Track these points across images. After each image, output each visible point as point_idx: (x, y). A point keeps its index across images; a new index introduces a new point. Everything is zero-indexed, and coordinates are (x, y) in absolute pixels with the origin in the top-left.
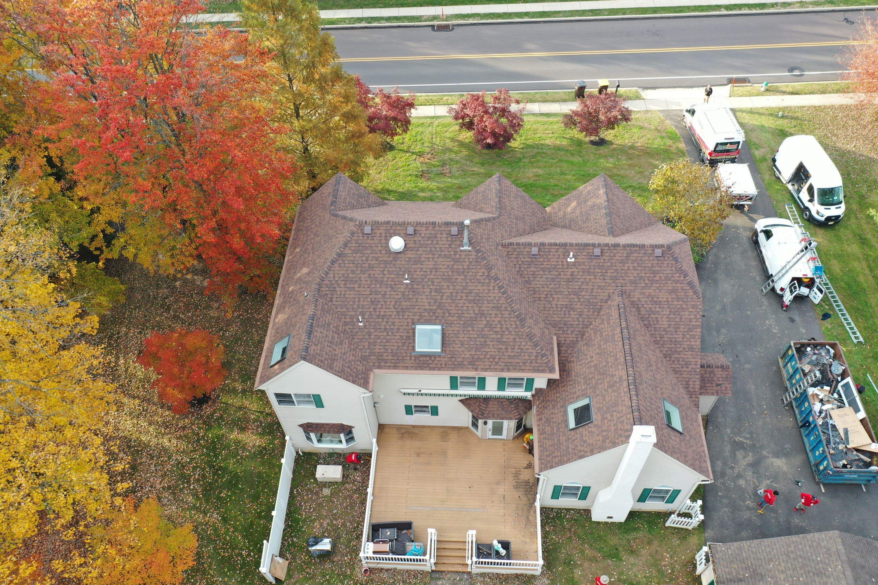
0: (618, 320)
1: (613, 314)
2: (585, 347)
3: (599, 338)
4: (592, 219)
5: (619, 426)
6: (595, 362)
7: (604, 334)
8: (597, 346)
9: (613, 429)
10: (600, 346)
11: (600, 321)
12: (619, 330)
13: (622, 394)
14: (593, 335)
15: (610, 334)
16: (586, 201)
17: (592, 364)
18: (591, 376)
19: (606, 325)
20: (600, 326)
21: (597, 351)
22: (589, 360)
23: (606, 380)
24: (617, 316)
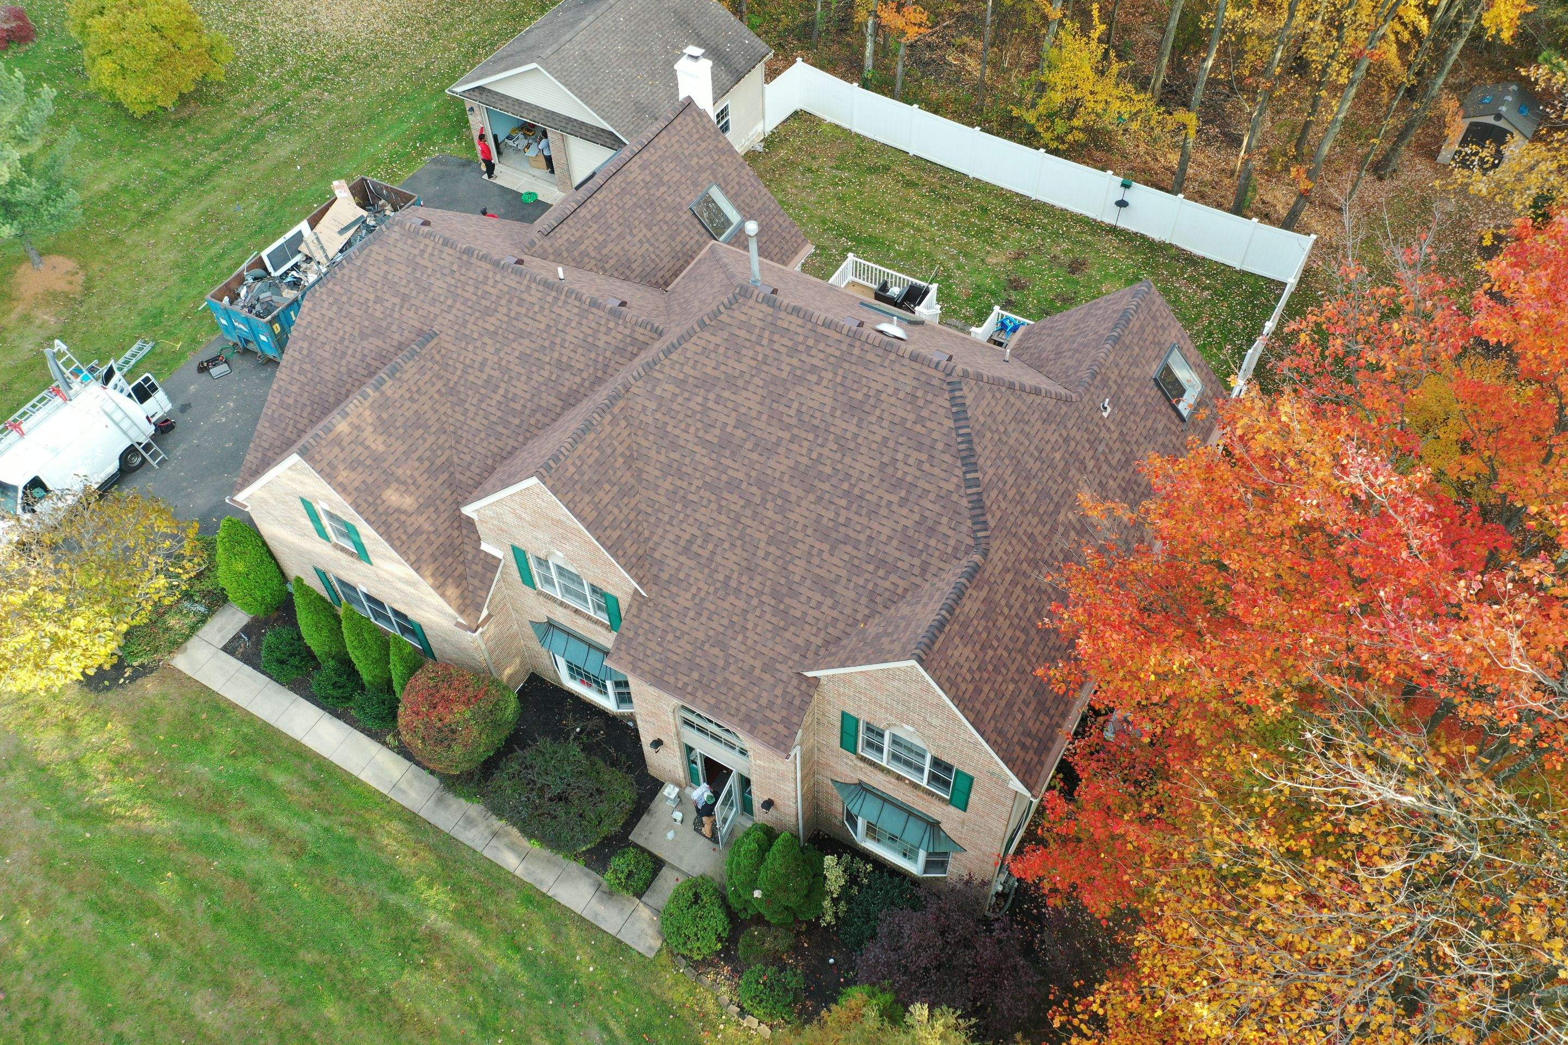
0: (570, 221)
1: (565, 237)
2: (634, 266)
3: (610, 246)
4: (415, 406)
5: (696, 136)
6: (645, 231)
7: (601, 239)
8: (623, 242)
9: (704, 145)
10: (621, 236)
11: (586, 260)
12: (583, 212)
13: (660, 153)
14: (612, 262)
15: (595, 226)
16: (377, 459)
17: (649, 235)
18: (665, 227)
19: (587, 242)
20: (593, 254)
21: (628, 238)
22: (646, 245)
23: (658, 194)
24: (564, 227)
